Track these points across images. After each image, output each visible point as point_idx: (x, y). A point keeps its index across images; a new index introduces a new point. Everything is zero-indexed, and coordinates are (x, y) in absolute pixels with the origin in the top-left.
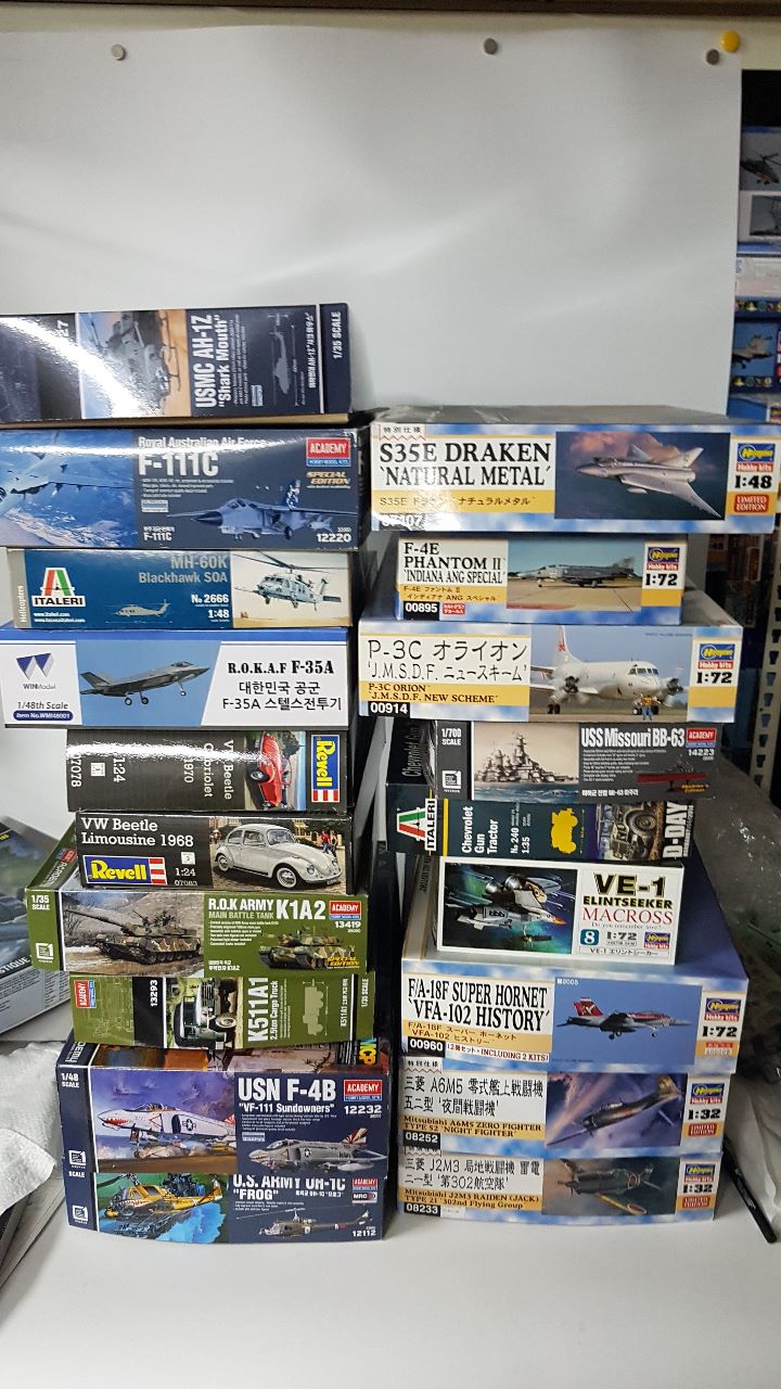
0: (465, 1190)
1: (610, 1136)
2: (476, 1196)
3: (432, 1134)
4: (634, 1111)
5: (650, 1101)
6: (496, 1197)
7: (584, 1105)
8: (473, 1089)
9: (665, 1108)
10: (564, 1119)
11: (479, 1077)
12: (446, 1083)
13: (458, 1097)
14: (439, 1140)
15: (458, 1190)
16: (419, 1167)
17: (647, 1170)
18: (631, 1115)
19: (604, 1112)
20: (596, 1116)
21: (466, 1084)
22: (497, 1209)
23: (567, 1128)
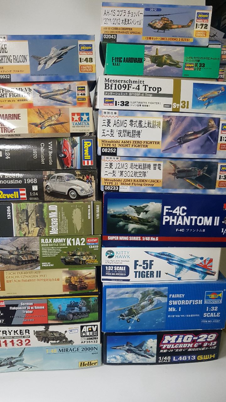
0: (130, 178)
1: (188, 147)
2: (134, 180)
3: (113, 148)
4: (198, 136)
5: (205, 131)
6: (143, 181)
7: (178, 132)
8: (131, 125)
9: (211, 134)
10: (169, 139)
11: (134, 119)
12: (120, 122)
13: (125, 129)
14: (116, 151)
15: (127, 178)
16: (111, 167)
17: (205, 168)
18: (197, 138)
19: (186, 135)
20: (183, 137)
21: (128, 123)
22: (143, 187)
23: (171, 143)
